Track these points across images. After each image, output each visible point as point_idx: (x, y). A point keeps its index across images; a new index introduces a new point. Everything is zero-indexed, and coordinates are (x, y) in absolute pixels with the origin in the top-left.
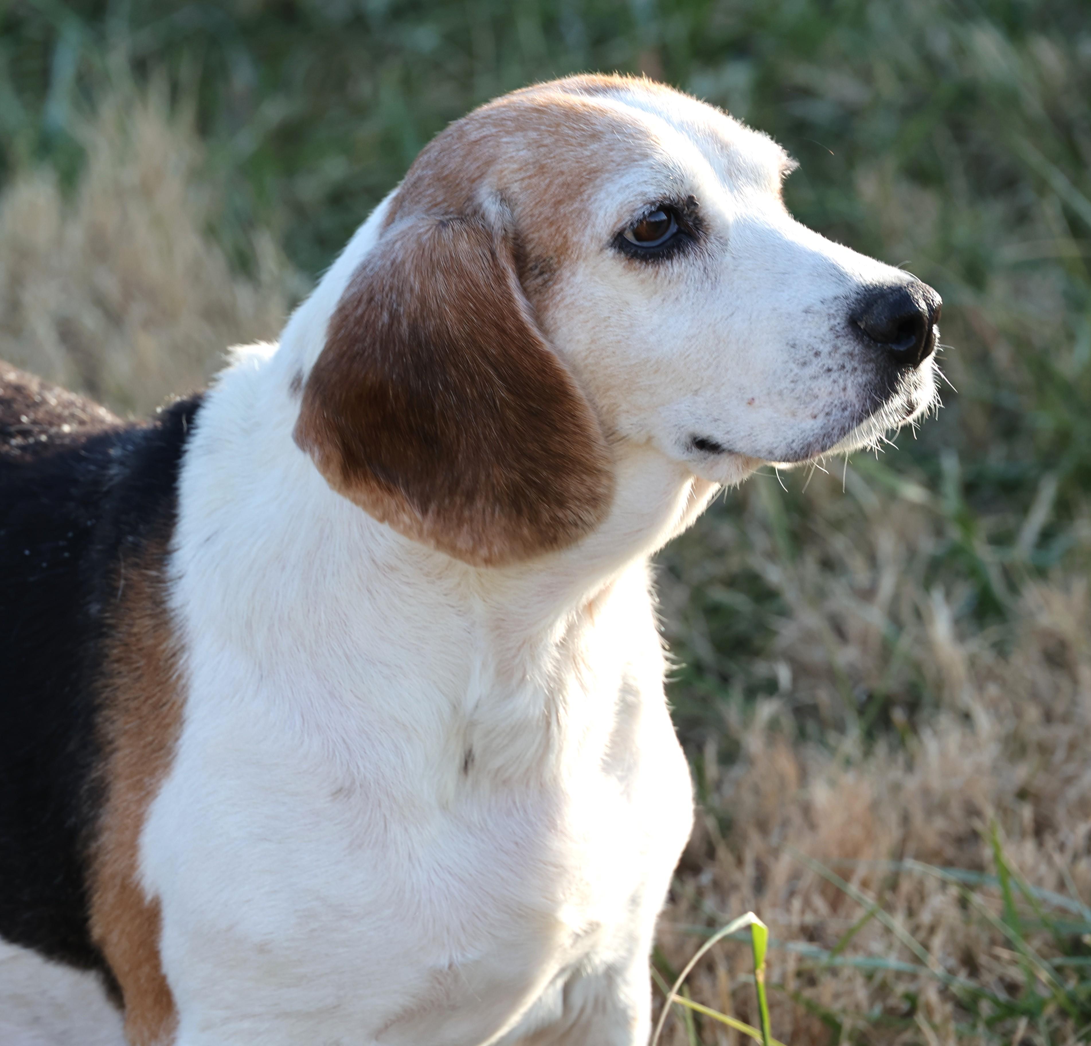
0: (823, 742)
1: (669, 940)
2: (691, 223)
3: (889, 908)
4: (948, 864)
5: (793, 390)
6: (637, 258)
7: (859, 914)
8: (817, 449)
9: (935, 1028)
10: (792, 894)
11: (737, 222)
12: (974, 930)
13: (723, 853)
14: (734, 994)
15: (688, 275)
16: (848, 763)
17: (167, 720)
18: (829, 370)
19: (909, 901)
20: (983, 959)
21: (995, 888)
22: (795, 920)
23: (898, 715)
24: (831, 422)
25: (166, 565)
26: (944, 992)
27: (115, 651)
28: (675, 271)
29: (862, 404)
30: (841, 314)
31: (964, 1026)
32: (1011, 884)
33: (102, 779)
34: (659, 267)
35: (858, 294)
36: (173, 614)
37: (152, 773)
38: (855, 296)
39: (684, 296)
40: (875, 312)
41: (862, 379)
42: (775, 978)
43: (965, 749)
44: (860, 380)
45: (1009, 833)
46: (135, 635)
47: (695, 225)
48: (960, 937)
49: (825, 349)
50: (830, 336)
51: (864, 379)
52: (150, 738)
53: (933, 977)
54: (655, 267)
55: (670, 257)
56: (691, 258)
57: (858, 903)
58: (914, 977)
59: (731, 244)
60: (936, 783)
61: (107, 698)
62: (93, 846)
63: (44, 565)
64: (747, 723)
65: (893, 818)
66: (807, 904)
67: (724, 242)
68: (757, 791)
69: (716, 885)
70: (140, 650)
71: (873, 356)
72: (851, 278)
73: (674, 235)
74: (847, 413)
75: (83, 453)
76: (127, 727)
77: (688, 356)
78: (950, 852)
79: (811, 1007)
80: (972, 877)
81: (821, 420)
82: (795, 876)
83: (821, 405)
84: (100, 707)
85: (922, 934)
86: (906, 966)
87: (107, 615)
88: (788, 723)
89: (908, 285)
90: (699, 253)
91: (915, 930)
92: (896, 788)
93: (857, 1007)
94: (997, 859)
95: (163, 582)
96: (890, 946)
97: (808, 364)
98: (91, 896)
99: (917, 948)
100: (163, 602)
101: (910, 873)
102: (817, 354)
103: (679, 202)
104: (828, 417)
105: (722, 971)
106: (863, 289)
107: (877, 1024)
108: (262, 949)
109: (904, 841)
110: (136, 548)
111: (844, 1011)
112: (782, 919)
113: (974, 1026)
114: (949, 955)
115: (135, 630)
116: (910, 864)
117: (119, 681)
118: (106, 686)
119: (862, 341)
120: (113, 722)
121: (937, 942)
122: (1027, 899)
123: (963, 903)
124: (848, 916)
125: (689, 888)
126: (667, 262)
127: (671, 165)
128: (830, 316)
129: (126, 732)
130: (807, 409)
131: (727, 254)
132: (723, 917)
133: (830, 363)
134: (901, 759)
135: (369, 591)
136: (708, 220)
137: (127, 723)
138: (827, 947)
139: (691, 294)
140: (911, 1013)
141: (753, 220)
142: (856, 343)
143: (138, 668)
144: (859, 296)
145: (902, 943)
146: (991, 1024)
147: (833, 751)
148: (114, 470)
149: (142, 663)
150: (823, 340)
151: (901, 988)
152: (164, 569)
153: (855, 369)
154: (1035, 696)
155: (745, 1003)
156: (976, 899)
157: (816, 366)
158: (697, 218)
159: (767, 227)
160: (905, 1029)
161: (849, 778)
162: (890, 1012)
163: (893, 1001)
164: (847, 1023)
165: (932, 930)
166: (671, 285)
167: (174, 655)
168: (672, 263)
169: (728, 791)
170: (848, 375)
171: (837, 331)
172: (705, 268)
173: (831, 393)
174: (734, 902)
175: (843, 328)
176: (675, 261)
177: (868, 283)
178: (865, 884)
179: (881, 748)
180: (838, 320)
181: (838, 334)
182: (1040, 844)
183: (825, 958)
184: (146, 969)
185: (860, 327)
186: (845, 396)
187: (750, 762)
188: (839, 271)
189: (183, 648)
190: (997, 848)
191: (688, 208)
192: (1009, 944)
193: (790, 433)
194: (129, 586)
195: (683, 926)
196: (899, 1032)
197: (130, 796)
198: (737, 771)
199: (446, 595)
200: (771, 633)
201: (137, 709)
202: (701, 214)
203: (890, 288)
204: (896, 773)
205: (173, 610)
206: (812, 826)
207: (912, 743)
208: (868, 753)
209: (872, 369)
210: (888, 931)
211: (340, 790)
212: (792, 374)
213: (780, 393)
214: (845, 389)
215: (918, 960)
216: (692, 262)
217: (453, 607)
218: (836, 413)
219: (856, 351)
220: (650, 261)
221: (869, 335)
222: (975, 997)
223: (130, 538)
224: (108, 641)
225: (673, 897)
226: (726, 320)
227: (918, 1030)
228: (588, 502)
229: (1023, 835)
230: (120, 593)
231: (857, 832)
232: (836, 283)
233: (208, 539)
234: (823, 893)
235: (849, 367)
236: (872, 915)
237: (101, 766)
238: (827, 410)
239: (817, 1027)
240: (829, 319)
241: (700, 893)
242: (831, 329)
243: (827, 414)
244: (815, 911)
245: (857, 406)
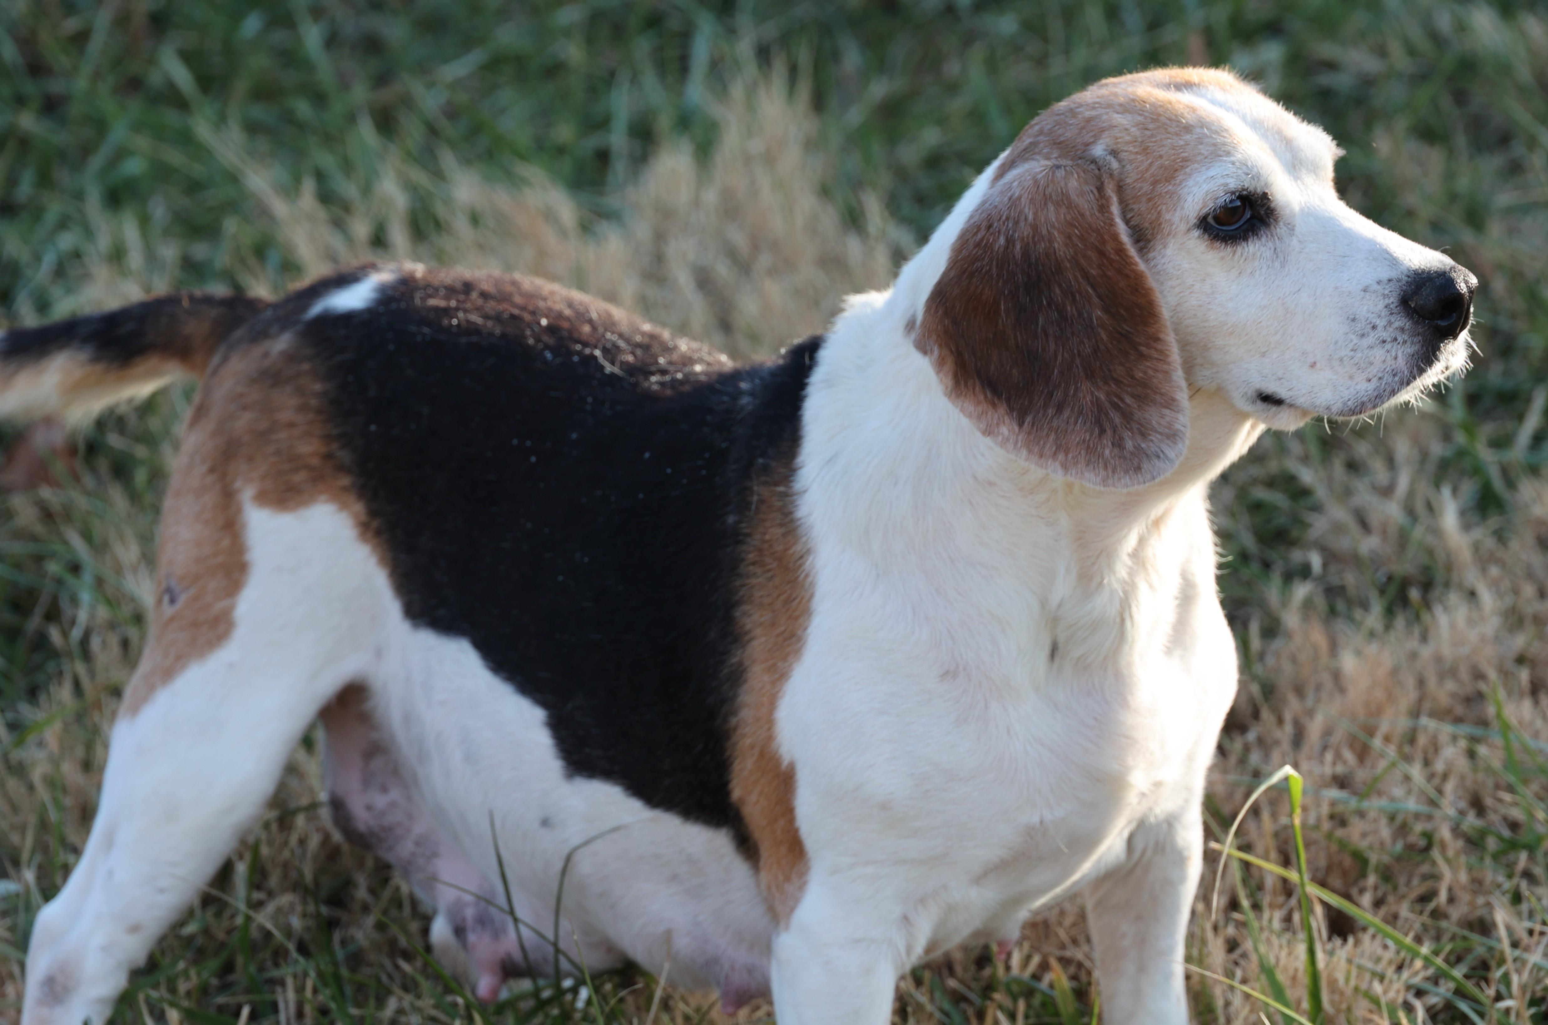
0: (1351, 619)
1: (1220, 789)
2: (1263, 212)
3: (1407, 759)
4: (1458, 720)
5: (1352, 358)
6: (1218, 240)
7: (1382, 764)
8: (1369, 407)
9: (1448, 861)
10: (1325, 748)
11: (1302, 210)
12: (1481, 776)
13: (1266, 714)
14: (1276, 835)
15: (1261, 255)
16: (1372, 635)
17: (797, 613)
18: (1384, 342)
19: (1425, 753)
20: (1489, 802)
21: (1498, 741)
22: (1328, 770)
23: (1414, 594)
24: (1383, 385)
25: (792, 481)
26: (1456, 831)
27: (751, 556)
28: (1251, 250)
29: (1410, 371)
30: (1394, 295)
31: (1473, 860)
32: (1512, 736)
33: (741, 663)
34: (1237, 247)
35: (1409, 277)
36: (799, 523)
37: (784, 659)
38: (1406, 278)
39: (1258, 272)
40: (1424, 293)
41: (1409, 349)
42: (1312, 820)
43: (1470, 622)
44: (1409, 350)
45: (1510, 693)
46: (767, 541)
47: (1266, 214)
48: (1469, 783)
49: (1381, 323)
50: (1385, 313)
51: (1412, 350)
52: (782, 629)
53: (1446, 817)
54: (1233, 247)
55: (1245, 239)
56: (1263, 239)
57: (1382, 755)
58: (1430, 818)
59: (1298, 229)
60: (1447, 652)
61: (743, 596)
62: (734, 721)
63: (685, 481)
64: (1285, 603)
65: (1410, 682)
66: (1338, 756)
67: (1291, 229)
68: (1294, 660)
69: (1260, 741)
70: (773, 554)
71: (1421, 330)
72: (1402, 262)
73: (1248, 220)
74: (1397, 379)
75: (718, 386)
76: (763, 619)
77: (1260, 322)
78: (1459, 710)
79: (1343, 845)
80: (1478, 732)
81: (1374, 383)
82: (1328, 732)
83: (1375, 371)
84: (739, 603)
85: (1436, 781)
86: (1423, 808)
87: (743, 525)
88: (1321, 602)
89: (1451, 269)
90: (1269, 236)
91: (1431, 777)
92: (1413, 656)
93: (1382, 844)
94: (1499, 716)
95: (792, 495)
96: (1409, 792)
97: (1366, 336)
98: (732, 764)
99: (1433, 794)
100: (791, 513)
101: (1425, 728)
102: (1374, 327)
103: (1254, 195)
104: (1381, 381)
105: (1266, 815)
106: (1413, 273)
107: (1399, 859)
108: (884, 806)
109: (1420, 701)
110: (766, 469)
111: (1371, 847)
112: (1317, 770)
113: (1482, 859)
114: (1460, 798)
115: (767, 537)
116: (1424, 720)
117: (753, 581)
118: (743, 586)
119: (1412, 318)
120: (750, 616)
121: (1449, 787)
122: (1526, 749)
123: (1471, 754)
124: (1373, 767)
125: (1237, 745)
126: (1243, 243)
127: (1249, 164)
128: (1385, 296)
129: (761, 624)
130: (1363, 374)
131: (1294, 238)
132: (1265, 768)
133: (1385, 335)
134: (1417, 631)
135: (971, 503)
136: (1278, 210)
137: (761, 616)
138: (1355, 793)
139: (1264, 270)
140: (1428, 848)
141: (1314, 208)
142: (1406, 320)
143: (769, 570)
144: (1410, 279)
145: (1419, 788)
146: (1495, 857)
147: (1358, 625)
148: (745, 400)
149: (775, 565)
150: (1379, 316)
151: (1419, 827)
152: (792, 484)
153: (1405, 342)
154: (1530, 575)
155: (1286, 842)
156: (1482, 750)
157: (1373, 337)
158: (1269, 208)
159: (1327, 214)
160: (1422, 862)
161: (1372, 649)
162: (1410, 848)
163: (1412, 839)
164: (1373, 858)
165: (1445, 777)
166: (1247, 262)
167: (801, 557)
168: (1247, 244)
169: (1270, 661)
170: (1399, 347)
171: (1392, 309)
172: (1275, 249)
173: (1384, 361)
174: (1276, 755)
175: (1396, 307)
176: (1250, 243)
177: (1417, 267)
178: (1387, 739)
179: (1400, 622)
180: (1392, 300)
181: (1393, 311)
182: (1536, 703)
183: (1353, 803)
184: (782, 823)
185: (1411, 306)
186: (1396, 364)
187: (1289, 636)
188: (1391, 256)
189: (809, 551)
190: (1499, 706)
191: (1262, 201)
192: (1511, 789)
193: (1347, 392)
194: (762, 501)
195: (1232, 777)
196: (1418, 865)
197: (766, 678)
198: (1277, 644)
199: (1037, 507)
200: (1305, 526)
201: (771, 604)
202: (1272, 205)
203: (1436, 272)
204: (1413, 644)
205: (800, 519)
206: (1342, 690)
207: (1426, 617)
208: (1388, 627)
209: (1420, 341)
210: (1407, 778)
211: (947, 673)
212: (1352, 344)
213: (1341, 360)
214: (1396, 358)
215: (1433, 803)
216: (1264, 243)
217: (1042, 518)
218: (1388, 378)
219: (1407, 327)
220: (1229, 242)
221: (1417, 313)
222: (1483, 834)
223: (761, 461)
224: (744, 547)
225: (1221, 750)
226: (1294, 294)
227: (1434, 863)
228: (1168, 437)
229: (1521, 695)
230: (753, 507)
231: (1379, 694)
232: (1389, 266)
233: (830, 460)
234: (1352, 747)
235: (1400, 339)
236: (1393, 765)
237: (739, 652)
238: (1380, 375)
239: (1347, 862)
240: (1384, 298)
241: (1247, 749)
242: (1386, 307)
243: (1380, 378)
244: (1345, 762)
245: (1406, 372)
